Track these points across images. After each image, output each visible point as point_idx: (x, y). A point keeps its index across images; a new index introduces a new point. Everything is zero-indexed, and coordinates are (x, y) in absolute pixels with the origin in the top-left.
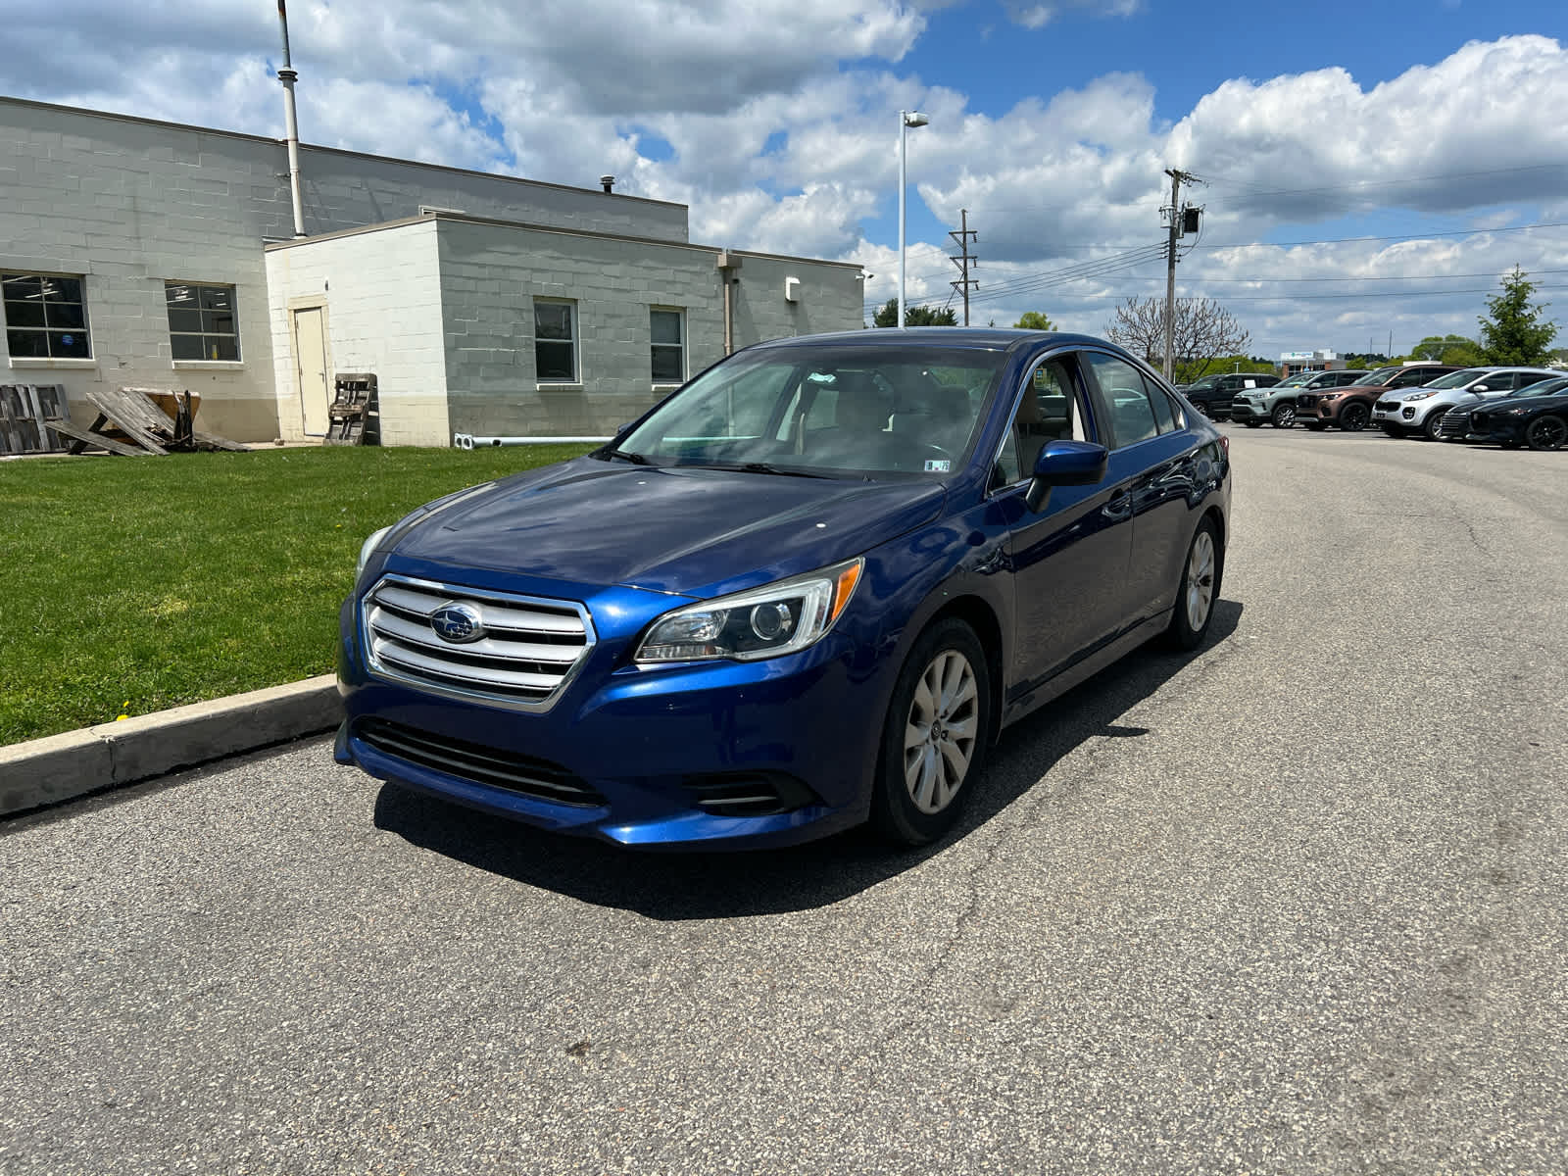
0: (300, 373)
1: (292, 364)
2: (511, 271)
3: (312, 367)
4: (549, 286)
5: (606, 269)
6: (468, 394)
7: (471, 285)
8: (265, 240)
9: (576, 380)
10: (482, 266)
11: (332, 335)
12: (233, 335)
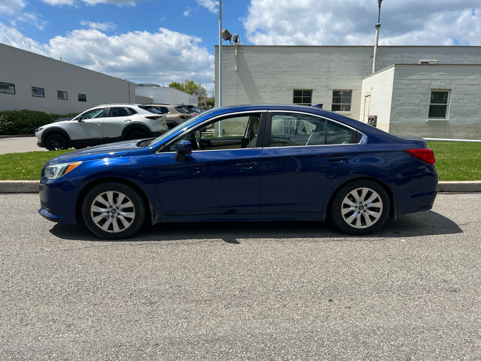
0: (364, 115)
1: (363, 112)
2: (423, 81)
3: (367, 114)
4: (439, 85)
5: (467, 77)
6: (398, 122)
7: (405, 86)
8: (363, 76)
9: (446, 118)
10: (411, 80)
11: (371, 104)
12: (350, 104)
